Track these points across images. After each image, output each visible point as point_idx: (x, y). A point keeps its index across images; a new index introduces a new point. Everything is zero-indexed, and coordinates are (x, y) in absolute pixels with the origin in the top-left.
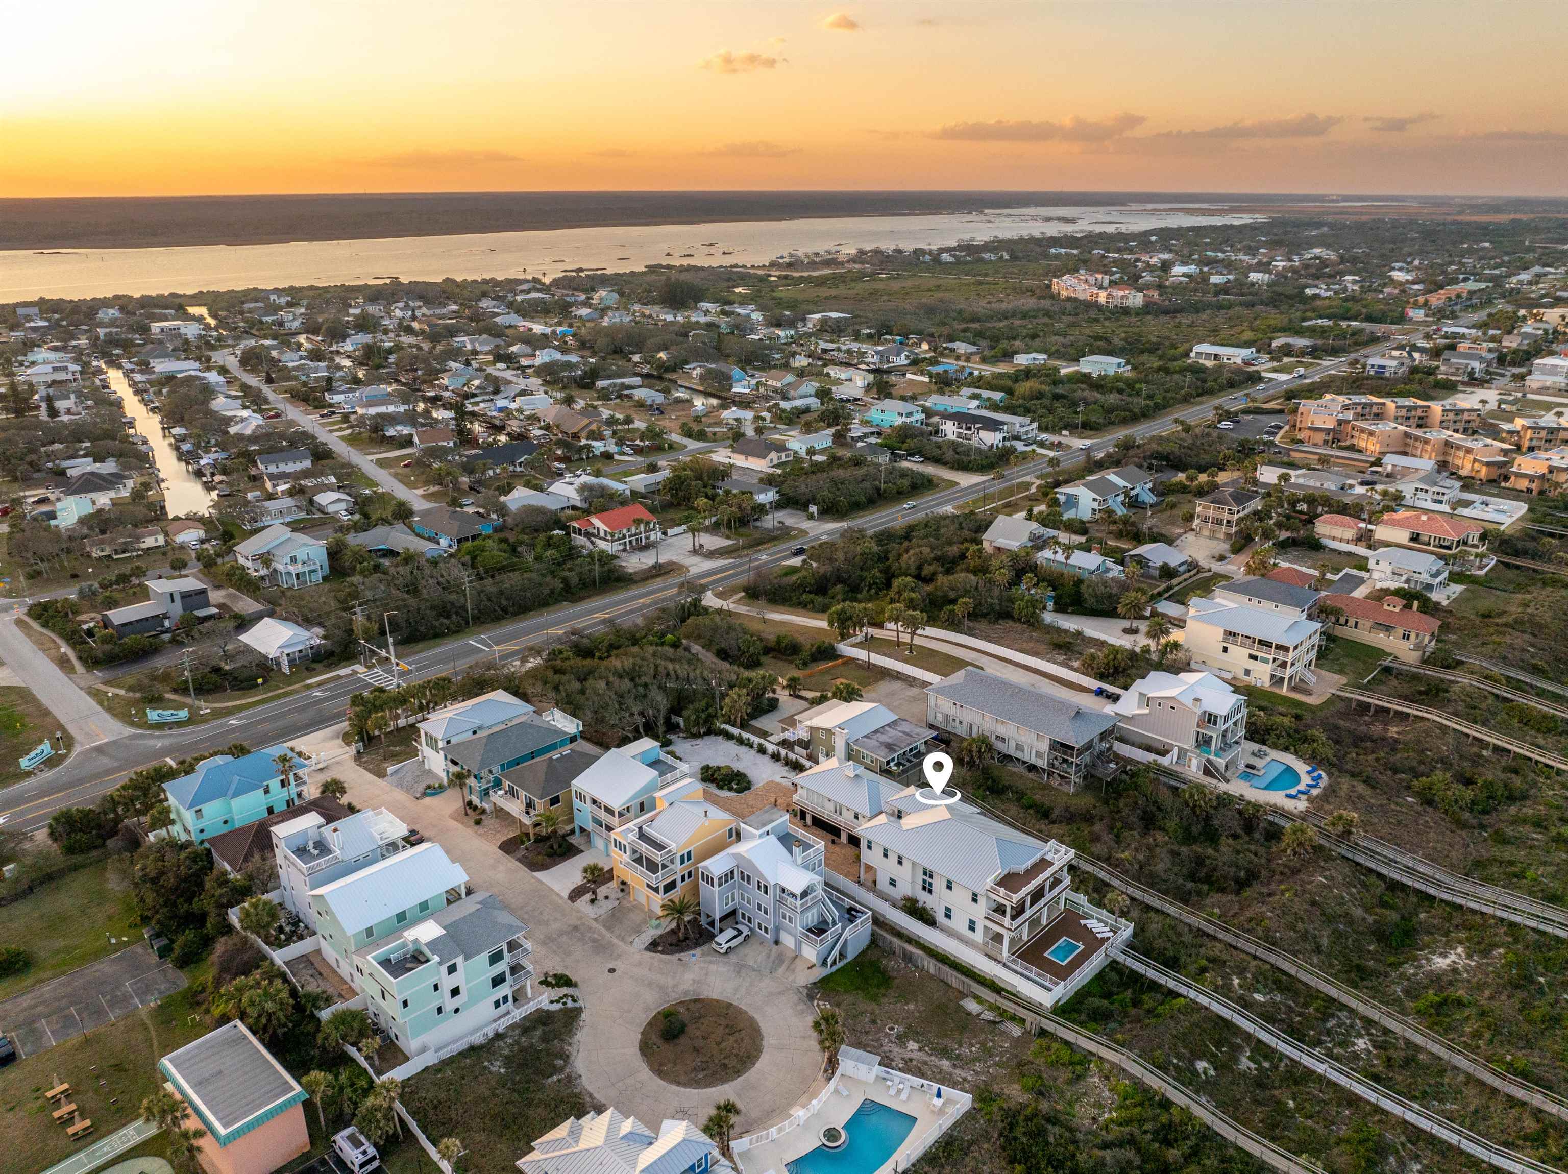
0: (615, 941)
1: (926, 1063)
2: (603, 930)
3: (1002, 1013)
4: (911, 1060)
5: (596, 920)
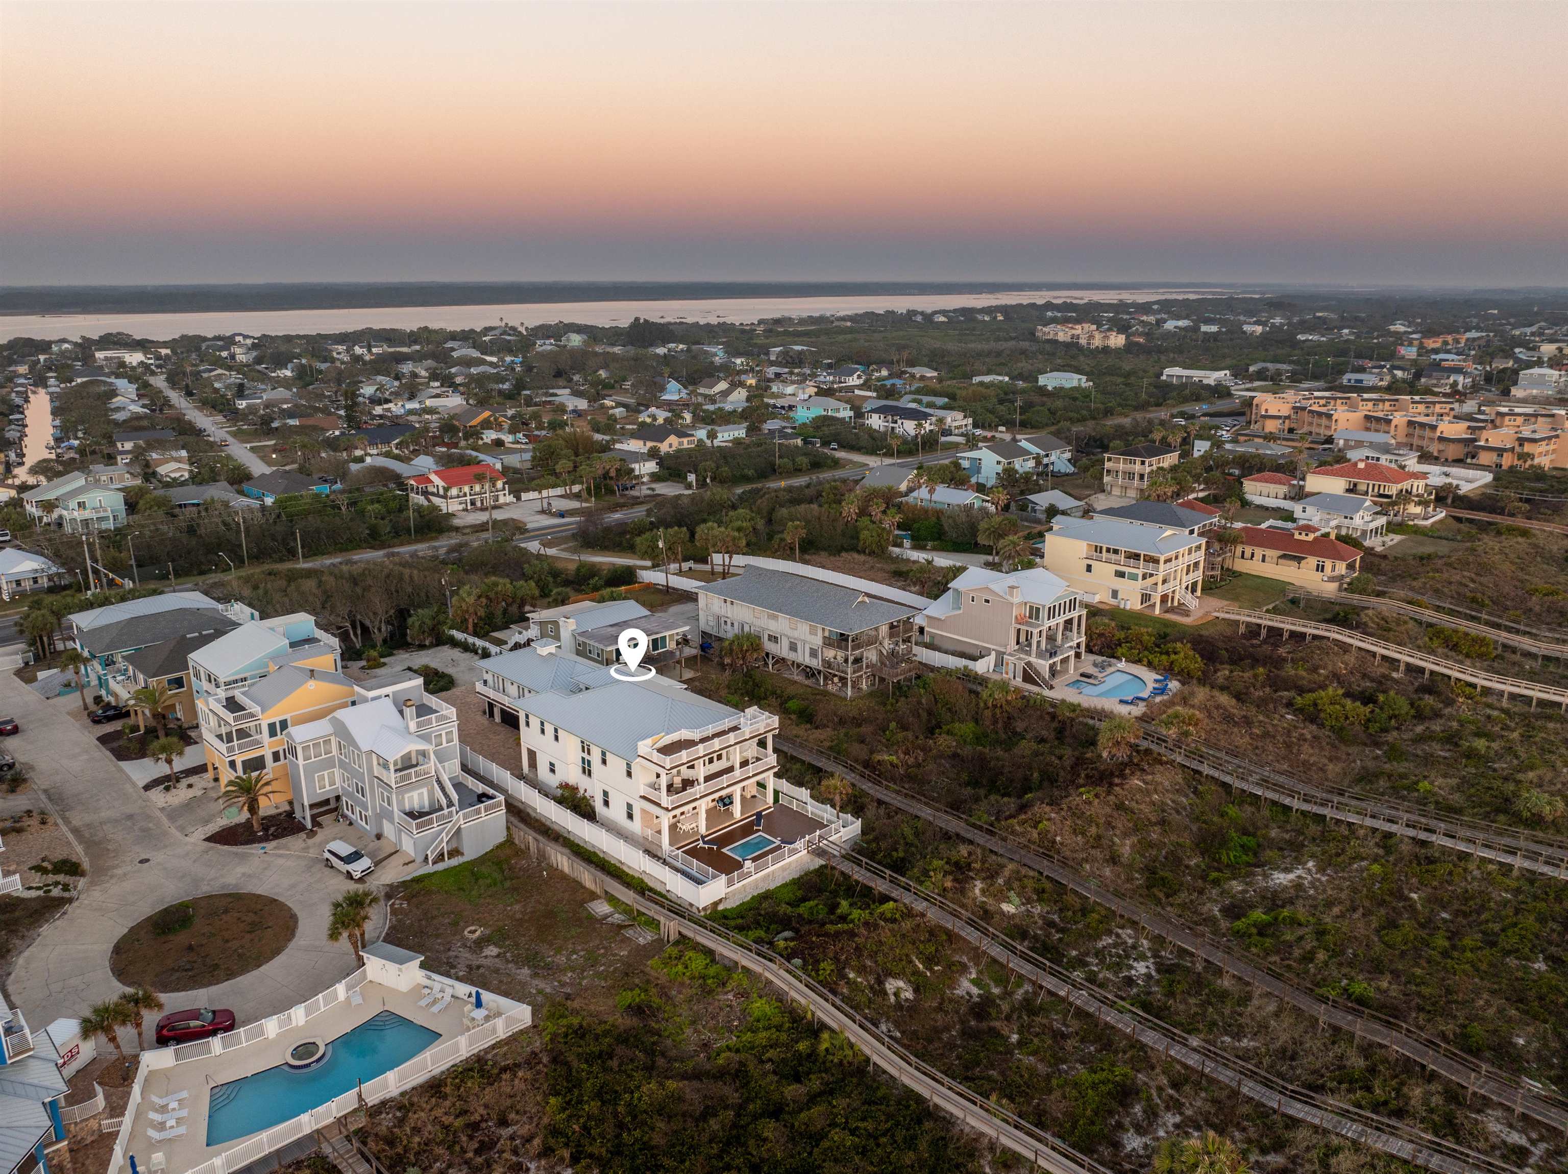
0: (173, 830)
1: (498, 971)
2: (166, 821)
3: (638, 916)
4: (480, 968)
5: (162, 808)
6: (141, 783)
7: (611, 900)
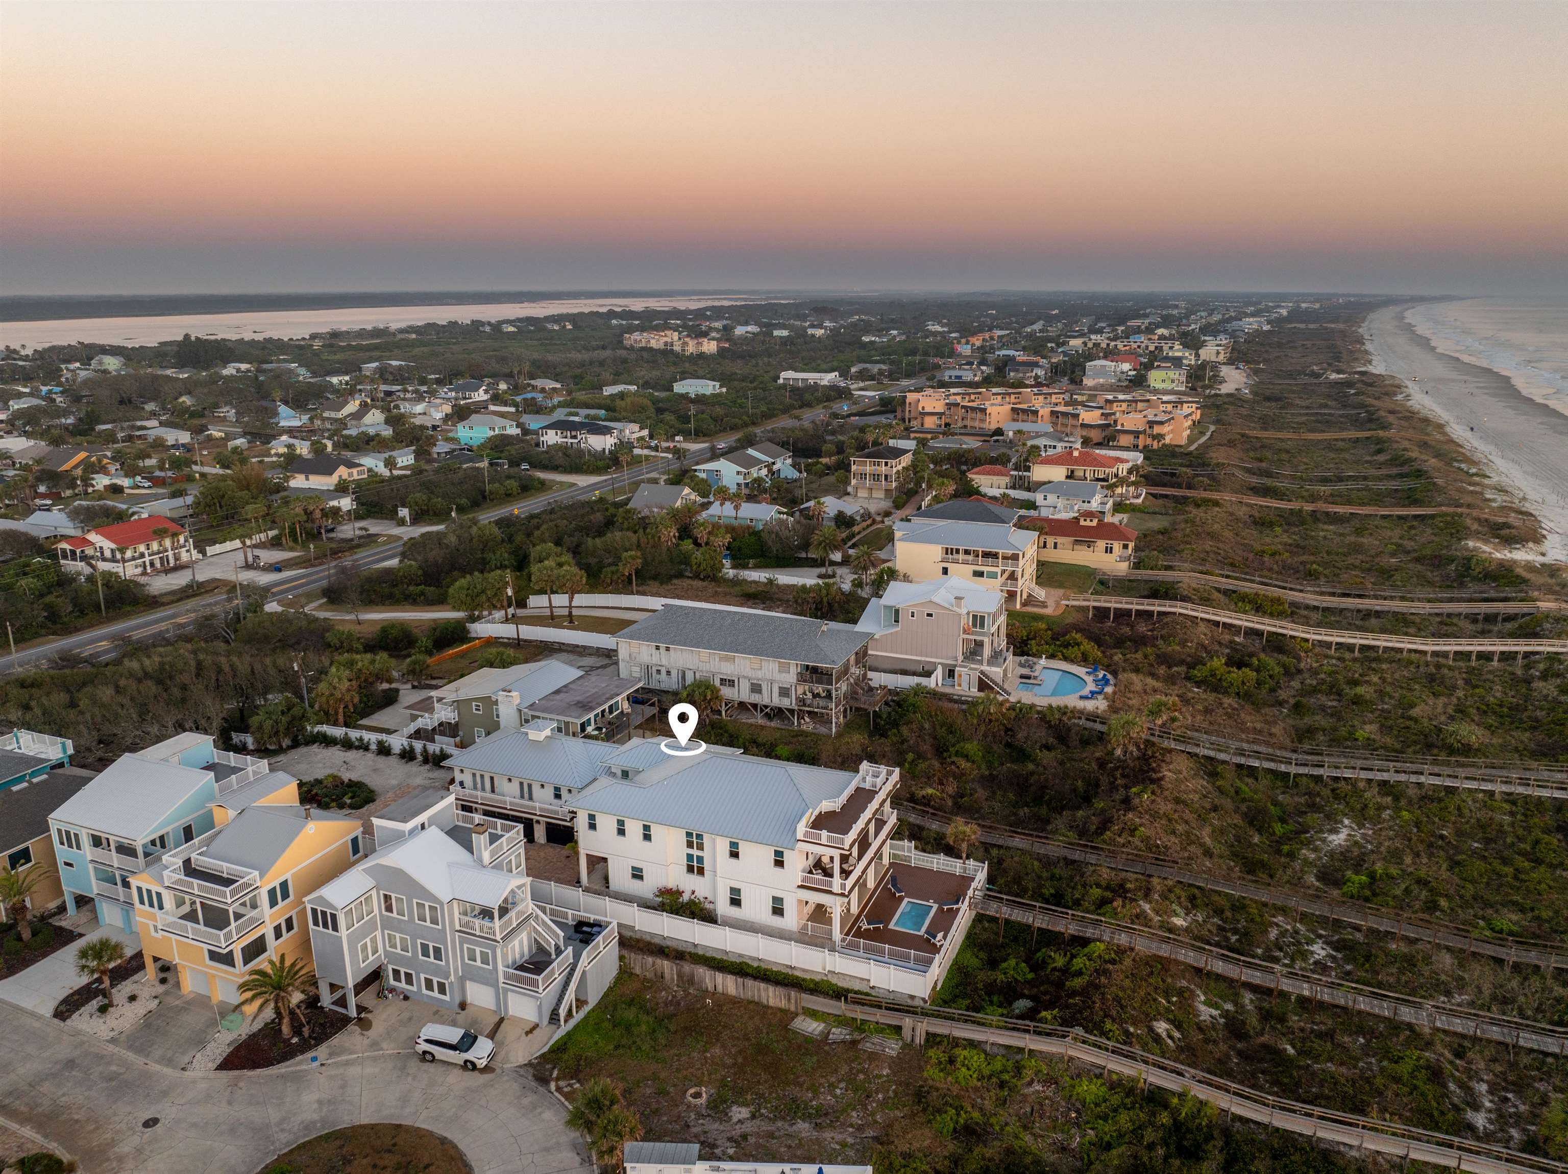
0: (155, 1067)
1: (771, 1135)
2: (131, 1056)
3: (860, 1027)
4: (744, 1137)
6: (47, 1010)
7: (813, 1014)
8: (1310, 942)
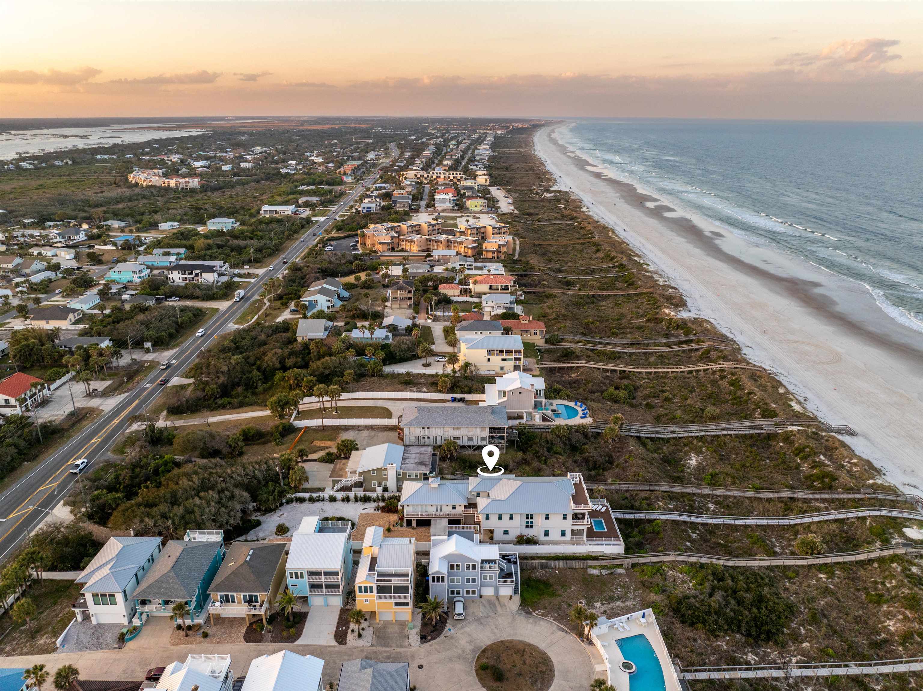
0: (399, 650)
1: (612, 609)
2: (384, 649)
3: (608, 567)
4: (605, 611)
5: (372, 646)
6: (334, 643)
7: (594, 567)
8: (708, 504)
